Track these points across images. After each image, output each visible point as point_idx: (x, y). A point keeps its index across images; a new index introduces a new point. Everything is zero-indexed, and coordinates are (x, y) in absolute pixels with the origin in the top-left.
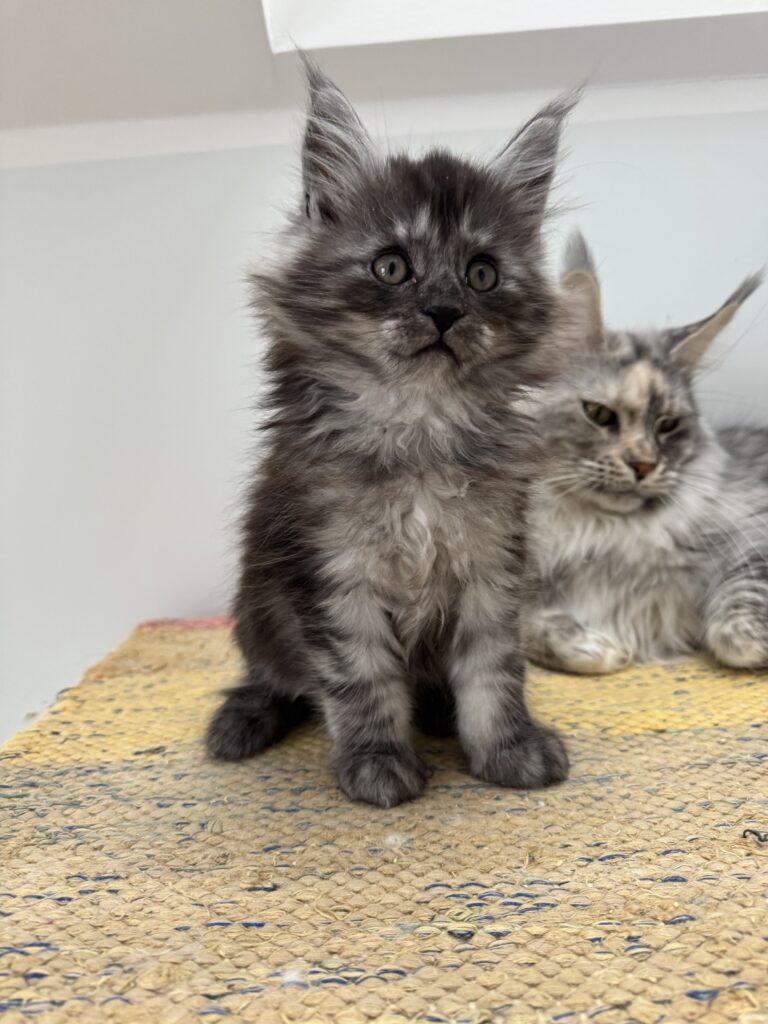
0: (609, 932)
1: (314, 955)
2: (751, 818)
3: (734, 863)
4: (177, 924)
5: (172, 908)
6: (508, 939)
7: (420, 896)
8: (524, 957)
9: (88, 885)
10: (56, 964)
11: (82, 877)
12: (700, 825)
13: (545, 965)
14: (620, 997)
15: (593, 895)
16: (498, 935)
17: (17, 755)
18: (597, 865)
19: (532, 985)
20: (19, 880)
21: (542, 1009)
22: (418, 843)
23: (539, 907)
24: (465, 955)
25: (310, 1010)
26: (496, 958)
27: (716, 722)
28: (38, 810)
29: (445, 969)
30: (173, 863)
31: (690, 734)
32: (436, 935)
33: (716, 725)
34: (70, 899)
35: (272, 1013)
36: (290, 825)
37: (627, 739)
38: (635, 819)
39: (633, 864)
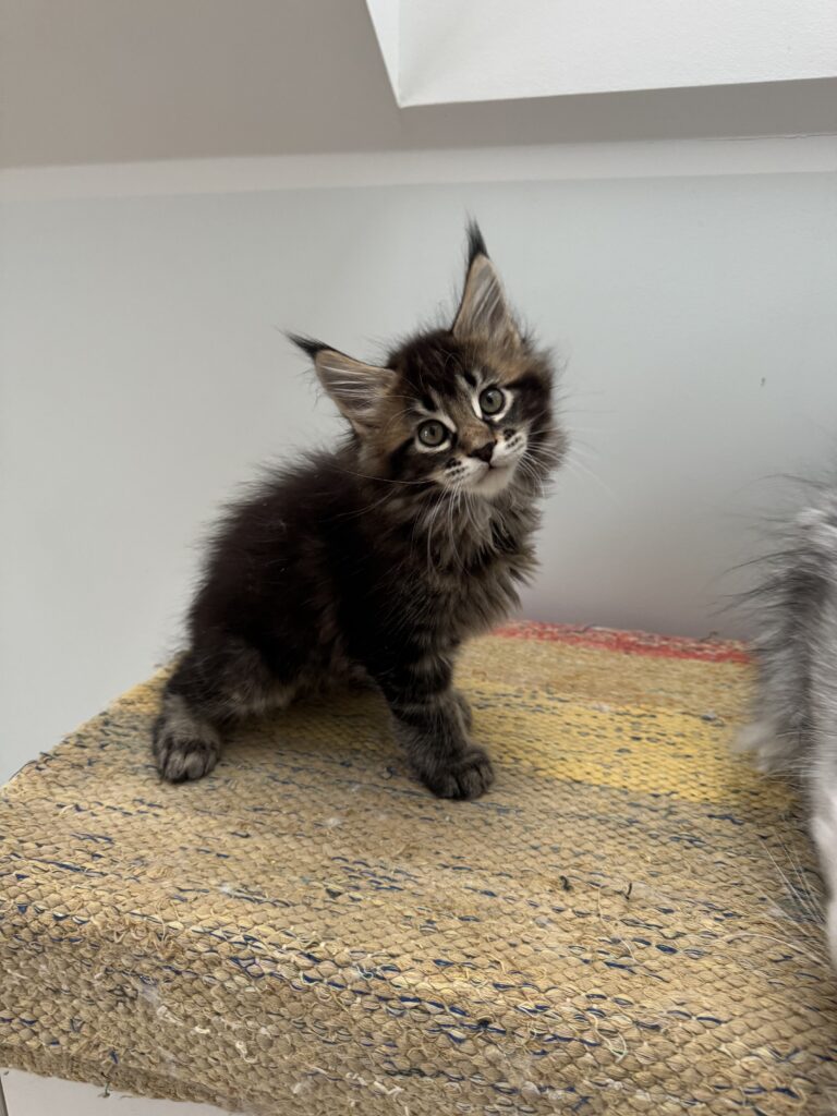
0: (420, 914)
1: (245, 881)
2: (578, 866)
3: (538, 894)
4: (182, 845)
5: (184, 834)
6: (359, 903)
7: (326, 863)
8: (359, 916)
9: (144, 808)
10: (110, 852)
11: (142, 802)
12: (540, 861)
13: (368, 924)
14: (394, 950)
15: (429, 890)
16: (353, 899)
17: (132, 703)
18: (447, 872)
19: (352, 932)
20: (107, 795)
21: (348, 945)
22: (347, 827)
23: (392, 888)
24: (328, 904)
25: (227, 911)
26: (343, 912)
27: (626, 784)
28: (133, 747)
29: (311, 910)
30: (196, 804)
31: (596, 789)
32: (320, 888)
33: (625, 787)
34: (130, 814)
35: (206, 906)
36: (279, 793)
37: (547, 781)
38: (500, 846)
39: (471, 877)
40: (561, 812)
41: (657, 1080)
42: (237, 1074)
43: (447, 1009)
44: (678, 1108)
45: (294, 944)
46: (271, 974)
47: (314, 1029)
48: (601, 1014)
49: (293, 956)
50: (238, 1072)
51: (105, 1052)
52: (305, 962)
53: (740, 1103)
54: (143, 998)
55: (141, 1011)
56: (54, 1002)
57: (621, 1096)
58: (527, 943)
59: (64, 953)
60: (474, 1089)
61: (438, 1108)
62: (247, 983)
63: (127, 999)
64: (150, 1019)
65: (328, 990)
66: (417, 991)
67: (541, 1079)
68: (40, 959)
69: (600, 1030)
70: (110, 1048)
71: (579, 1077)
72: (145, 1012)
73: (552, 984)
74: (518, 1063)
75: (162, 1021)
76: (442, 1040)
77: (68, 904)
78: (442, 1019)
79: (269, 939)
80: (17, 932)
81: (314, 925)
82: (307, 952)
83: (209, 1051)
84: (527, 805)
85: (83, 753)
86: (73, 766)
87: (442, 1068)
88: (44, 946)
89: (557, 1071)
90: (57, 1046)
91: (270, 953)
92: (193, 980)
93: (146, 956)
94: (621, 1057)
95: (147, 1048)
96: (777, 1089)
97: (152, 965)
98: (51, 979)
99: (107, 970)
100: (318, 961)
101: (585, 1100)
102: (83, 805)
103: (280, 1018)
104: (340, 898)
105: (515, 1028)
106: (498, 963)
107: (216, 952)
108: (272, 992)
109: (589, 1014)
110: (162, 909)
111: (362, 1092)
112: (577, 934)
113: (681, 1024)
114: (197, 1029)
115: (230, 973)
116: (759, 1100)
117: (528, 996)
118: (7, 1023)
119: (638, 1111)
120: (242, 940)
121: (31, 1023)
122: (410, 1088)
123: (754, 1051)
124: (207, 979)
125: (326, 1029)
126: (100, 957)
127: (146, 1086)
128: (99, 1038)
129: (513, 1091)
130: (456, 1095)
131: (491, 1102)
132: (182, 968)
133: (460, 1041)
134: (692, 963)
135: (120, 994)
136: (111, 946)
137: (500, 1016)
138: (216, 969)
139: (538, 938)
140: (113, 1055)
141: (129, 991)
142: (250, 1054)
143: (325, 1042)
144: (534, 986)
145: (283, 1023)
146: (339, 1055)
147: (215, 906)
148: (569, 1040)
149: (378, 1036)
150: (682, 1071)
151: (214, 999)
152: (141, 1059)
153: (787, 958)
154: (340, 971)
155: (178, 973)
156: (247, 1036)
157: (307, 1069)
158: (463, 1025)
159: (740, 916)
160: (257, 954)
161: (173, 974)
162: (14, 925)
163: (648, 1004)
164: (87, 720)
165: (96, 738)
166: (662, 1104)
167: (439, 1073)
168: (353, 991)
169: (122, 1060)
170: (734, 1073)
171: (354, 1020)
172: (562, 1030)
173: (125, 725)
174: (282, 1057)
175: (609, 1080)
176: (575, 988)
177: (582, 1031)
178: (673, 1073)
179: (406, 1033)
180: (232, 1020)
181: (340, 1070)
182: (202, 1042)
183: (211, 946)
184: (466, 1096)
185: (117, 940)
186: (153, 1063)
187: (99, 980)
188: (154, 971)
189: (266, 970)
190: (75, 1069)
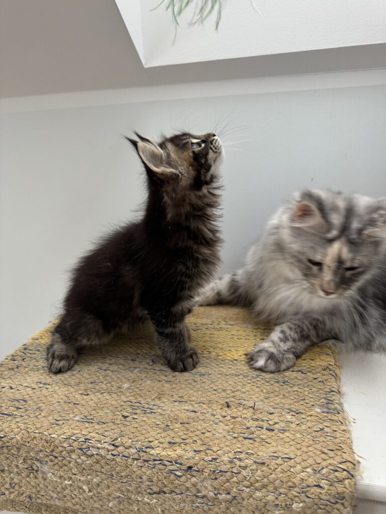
0: (163, 423)
1: (86, 414)
2: (234, 397)
3: (215, 410)
4: (58, 400)
5: (59, 396)
6: (136, 420)
7: (122, 404)
8: (136, 425)
9: (41, 385)
10: (25, 406)
11: (40, 383)
12: (217, 396)
13: (140, 429)
14: (151, 439)
15: (168, 412)
16: (134, 418)
17: (38, 339)
18: (176, 403)
19: (133, 433)
20: (25, 381)
21: (131, 439)
22: (133, 387)
23: (152, 412)
24: (123, 422)
25: (77, 428)
26: (129, 424)
28: (37, 359)
29: (115, 424)
30: (65, 382)
31: (243, 363)
32: (119, 415)
34: (35, 389)
35: (68, 427)
36: (102, 375)
37: (222, 360)
38: (200, 390)
39: (186, 405)
40: (227, 374)
41: (265, 486)
42: (85, 501)
43: (174, 463)
44: (274, 498)
45: (107, 440)
46: (97, 454)
47: (117, 477)
48: (240, 460)
49: (106, 445)
50: (86, 500)
51: (26, 496)
52: (112, 447)
53: (300, 493)
54: (41, 470)
55: (41, 476)
56: (2, 476)
57: (250, 495)
58: (210, 432)
59: (5, 453)
60: (187, 498)
61: (173, 507)
62: (86, 459)
63: (34, 471)
64: (45, 480)
65: (122, 459)
66: (160, 456)
67: (215, 490)
69: (239, 466)
70: (28, 495)
71: (231, 488)
72: (43, 477)
73: (219, 449)
74: (205, 484)
75: (51, 480)
76: (172, 476)
77: (6, 431)
78: (172, 468)
79: (96, 439)
81: (116, 431)
82: (113, 443)
83: (72, 491)
84: (213, 372)
85: (14, 363)
86: (10, 369)
87: (173, 490)
89: (222, 486)
90: (5, 496)
91: (96, 445)
92: (63, 460)
93: (41, 451)
94: (249, 477)
95: (45, 493)
96: (315, 486)
97: (44, 455)
99: (24, 459)
100: (117, 447)
101: (234, 498)
102: (13, 386)
103: (101, 473)
104: (128, 419)
105: (204, 469)
106: (196, 441)
107: (72, 446)
108: (98, 462)
109: (235, 460)
110: (48, 430)
111: (140, 503)
112: (232, 426)
113: (274, 461)
114: (66, 482)
115: (78, 455)
116: (307, 491)
117: (209, 455)
119: (257, 500)
120: (84, 440)
122: (160, 500)
123: (305, 470)
124: (69, 459)
125: (122, 476)
126: (21, 453)
127: (47, 510)
128: (23, 490)
129: (203, 497)
130: (180, 501)
131: (195, 502)
132: (57, 455)
133: (180, 477)
134: (281, 435)
135: (31, 469)
136: (25, 448)
137: (197, 464)
138: (73, 454)
139: (214, 429)
140: (30, 497)
141: (34, 467)
142: (90, 491)
143: (122, 482)
144: (211, 450)
145: (103, 476)
146: (129, 488)
147: (72, 426)
148: (227, 472)
149: (145, 478)
150: (275, 481)
151: (72, 468)
152: (42, 498)
153: (321, 429)
154: (127, 450)
155: (56, 457)
156: (88, 483)
157: (115, 495)
158: (181, 469)
159: (303, 413)
160: (91, 446)
161: (54, 458)
163: (260, 454)
164: (17, 348)
165: (20, 356)
166: (267, 496)
167: (172, 492)
168: (133, 459)
169: (34, 499)
170: (296, 481)
171: (134, 471)
172: (224, 468)
173: (34, 349)
174: (104, 491)
175: (244, 488)
176: (229, 449)
177: (232, 468)
178: (271, 482)
179: (156, 475)
180: (81, 476)
181: (129, 494)
182: (69, 488)
183: (70, 444)
184: (184, 501)
185: (28, 445)
186: (48, 500)
187: (21, 464)
188: (45, 457)
189: (95, 453)
190: (14, 506)
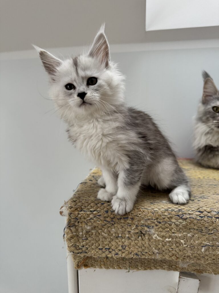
6: (200, 201)
8: (204, 203)
15: (215, 198)
18: (216, 195)
19: (206, 205)
23: (205, 198)
42: (180, 252)
45: (193, 209)
46: (190, 218)
47: (206, 231)
49: (194, 212)
50: (180, 251)
51: (134, 254)
52: (198, 213)
54: (149, 233)
55: (147, 238)
56: (116, 241)
59: (121, 223)
62: (182, 221)
63: (143, 235)
64: (150, 240)
65: (208, 219)
68: (112, 227)
70: (136, 253)
72: (148, 238)
75: (155, 240)
80: (105, 219)
82: (198, 210)
83: (170, 246)
88: (115, 222)
90: (118, 255)
91: (187, 212)
93: (149, 219)
95: (148, 250)
97: (151, 222)
98: (115, 233)
99: (136, 226)
100: (202, 212)
103: (194, 230)
104: (194, 201)
107: (171, 214)
108: (192, 222)
110: (150, 206)
114: (167, 239)
115: (177, 220)
118: (101, 250)
120: (178, 210)
121: (109, 249)
124: (170, 223)
125: (209, 230)
126: (134, 222)
128: (131, 250)
132: (161, 221)
136: (137, 217)
138: (173, 219)
141: (143, 232)
142: (185, 243)
143: (209, 234)
145: (195, 231)
146: (214, 237)
152: (146, 254)
154: (209, 214)
155: (160, 223)
156: (184, 238)
157: (204, 244)
160: (184, 213)
161: (159, 223)
162: (105, 217)
168: (215, 218)
169: (139, 256)
174: (195, 242)
180: (178, 234)
181: (214, 242)
182: (168, 244)
183: (169, 213)
185: (139, 216)
186: (150, 255)
187: (133, 230)
188: (152, 223)
189: (188, 217)
190: (118, 265)
